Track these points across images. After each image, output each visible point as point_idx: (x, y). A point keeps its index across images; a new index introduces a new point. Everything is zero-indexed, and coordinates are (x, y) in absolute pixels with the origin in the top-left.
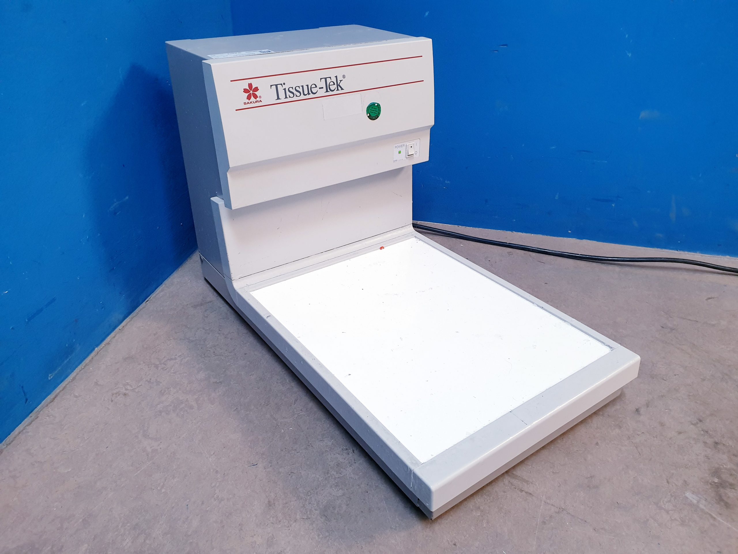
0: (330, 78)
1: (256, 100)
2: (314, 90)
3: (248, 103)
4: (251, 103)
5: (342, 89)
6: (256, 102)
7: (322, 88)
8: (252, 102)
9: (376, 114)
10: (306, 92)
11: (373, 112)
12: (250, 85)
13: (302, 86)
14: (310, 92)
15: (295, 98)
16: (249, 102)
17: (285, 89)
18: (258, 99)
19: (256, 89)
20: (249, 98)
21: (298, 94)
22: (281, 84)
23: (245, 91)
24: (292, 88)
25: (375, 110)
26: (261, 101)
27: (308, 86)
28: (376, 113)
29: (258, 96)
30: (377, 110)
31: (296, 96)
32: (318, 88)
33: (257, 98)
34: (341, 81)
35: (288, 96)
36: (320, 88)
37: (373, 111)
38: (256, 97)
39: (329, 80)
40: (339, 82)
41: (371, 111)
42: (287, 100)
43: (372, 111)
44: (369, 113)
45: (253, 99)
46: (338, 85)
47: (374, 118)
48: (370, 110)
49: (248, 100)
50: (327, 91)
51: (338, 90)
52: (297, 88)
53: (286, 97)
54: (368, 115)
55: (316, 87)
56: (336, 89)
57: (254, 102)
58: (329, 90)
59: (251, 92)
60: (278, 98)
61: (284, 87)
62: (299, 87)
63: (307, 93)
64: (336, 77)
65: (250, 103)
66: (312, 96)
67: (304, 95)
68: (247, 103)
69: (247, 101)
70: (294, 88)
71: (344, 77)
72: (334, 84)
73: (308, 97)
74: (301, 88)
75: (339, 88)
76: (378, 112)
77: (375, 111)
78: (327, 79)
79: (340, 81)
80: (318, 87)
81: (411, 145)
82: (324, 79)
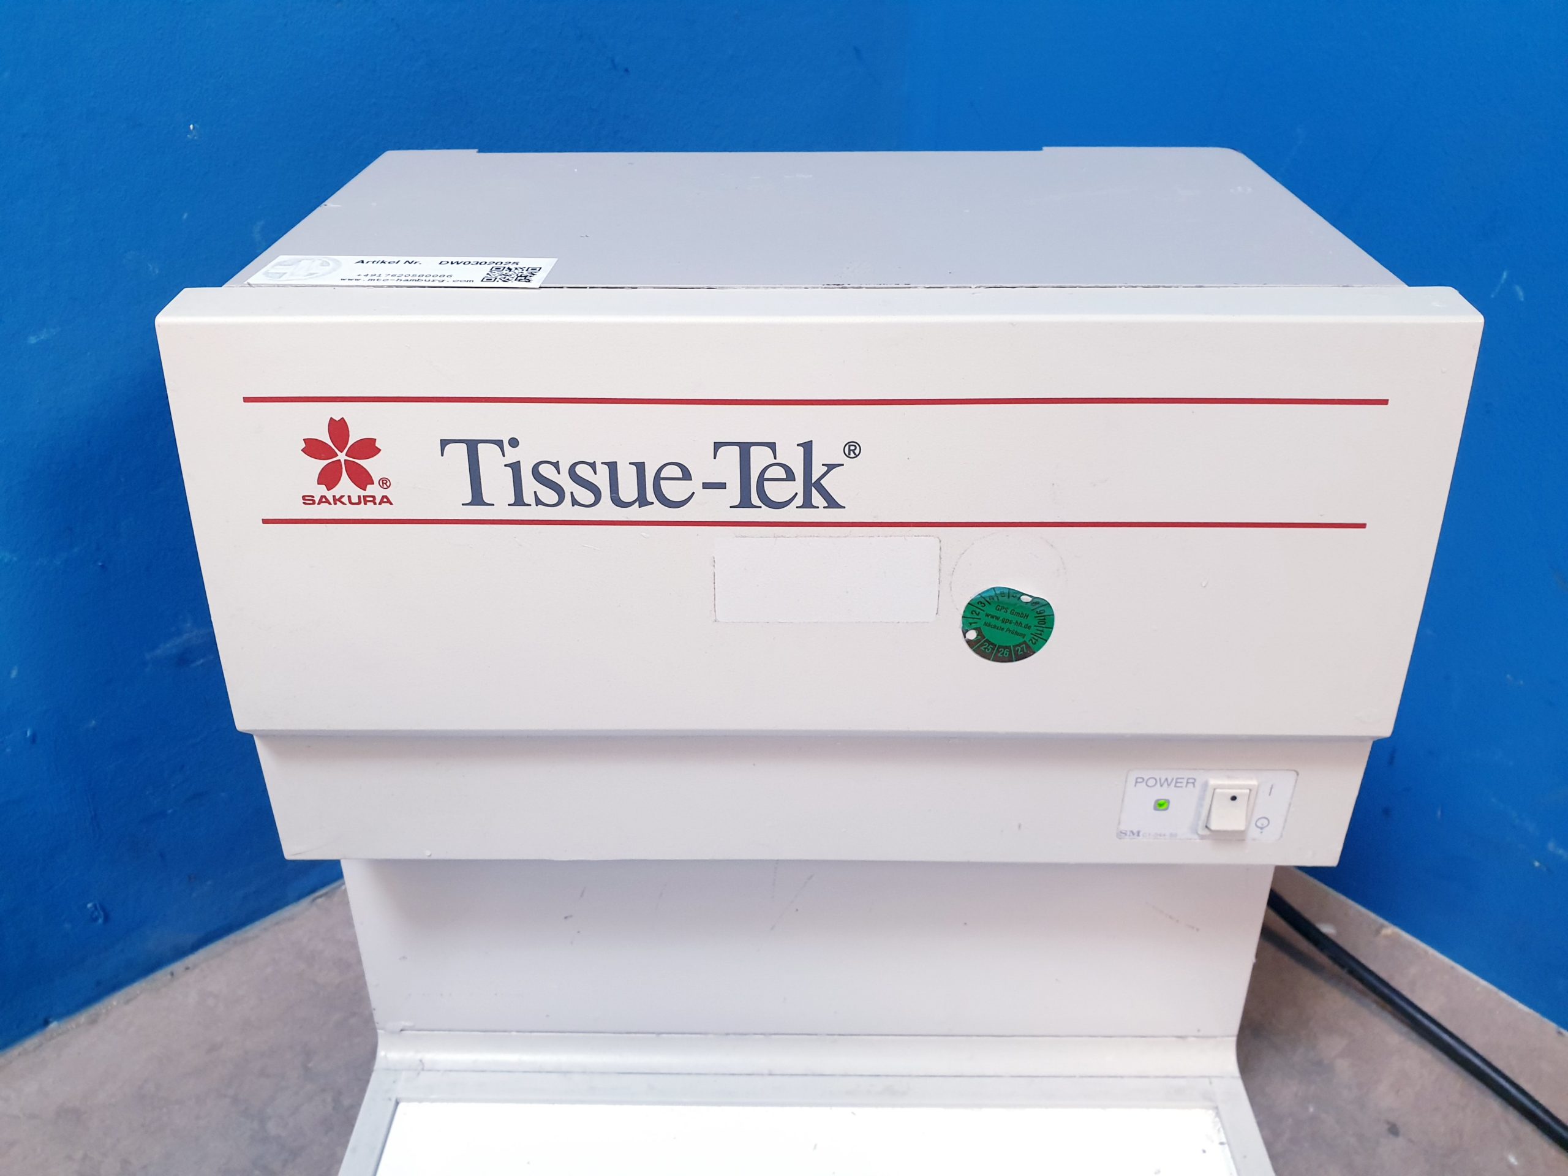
0: (772, 446)
1: (362, 493)
2: (673, 490)
3: (323, 500)
4: (338, 500)
5: (832, 503)
6: (365, 500)
7: (722, 486)
8: (345, 500)
9: (1021, 640)
10: (628, 490)
11: (1002, 629)
12: (338, 428)
13: (612, 467)
14: (650, 496)
15: (566, 511)
16: (329, 495)
17: (515, 467)
18: (372, 490)
19: (368, 448)
20: (328, 478)
21: (586, 497)
22: (499, 443)
23: (313, 448)
24: (556, 465)
25: (1014, 618)
26: (386, 500)
27: (640, 467)
28: (1024, 636)
29: (376, 480)
30: (1032, 621)
31: (575, 502)
32: (695, 485)
33: (369, 487)
34: (830, 467)
35: (528, 497)
36: (706, 486)
37: (1004, 621)
38: (362, 478)
39: (760, 458)
40: (817, 471)
41: (989, 620)
42: (519, 513)
43: (999, 623)
44: (978, 630)
45: (346, 486)
46: (810, 484)
47: (1006, 653)
48: (987, 617)
49: (324, 487)
50: (745, 502)
51: (808, 504)
52: (583, 471)
53: (519, 501)
54: (972, 635)
55: (686, 475)
56: (799, 501)
57: (355, 500)
58: (755, 499)
59: (342, 456)
60: (477, 499)
61: (512, 455)
62: (593, 465)
63: (636, 496)
64: (807, 447)
65: (332, 501)
66: (657, 512)
68: (317, 500)
69: (322, 490)
70: (565, 468)
71: (852, 449)
72: (790, 476)
73: (635, 513)
74: (603, 471)
75: (817, 498)
76: (1033, 630)
77: (1019, 624)
78: (753, 449)
79: (825, 468)
80: (699, 476)
81: (1233, 792)
82: (737, 449)
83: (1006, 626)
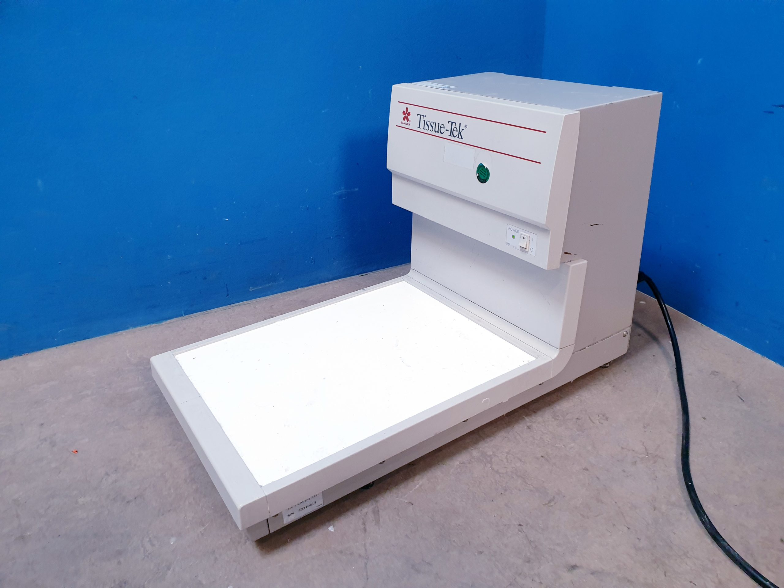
0: (455, 123)
2: (442, 130)
5: (462, 138)
6: (407, 124)
7: (448, 131)
8: (405, 124)
9: (484, 178)
12: (407, 109)
13: (435, 123)
14: (439, 131)
15: (429, 132)
17: (424, 121)
18: (408, 122)
19: (410, 114)
20: (404, 119)
21: (432, 129)
22: (423, 116)
23: (404, 113)
25: (484, 172)
26: (410, 125)
27: (439, 124)
29: (409, 120)
30: (486, 174)
31: (430, 130)
32: (445, 130)
34: (463, 130)
39: (454, 126)
40: (461, 130)
42: (424, 131)
44: (479, 174)
45: (406, 121)
46: (460, 133)
47: (482, 181)
48: (481, 171)
50: (450, 135)
51: (458, 137)
52: (432, 124)
53: (424, 129)
55: (444, 128)
56: (457, 136)
58: (452, 135)
59: (406, 115)
60: (419, 127)
61: (425, 119)
64: (460, 125)
66: (439, 134)
67: (436, 132)
68: (402, 123)
69: (403, 121)
70: (430, 123)
71: (466, 126)
72: (457, 131)
74: (434, 124)
75: (460, 137)
78: (453, 123)
80: (446, 128)
81: (524, 236)
82: (451, 123)
83: (483, 174)
